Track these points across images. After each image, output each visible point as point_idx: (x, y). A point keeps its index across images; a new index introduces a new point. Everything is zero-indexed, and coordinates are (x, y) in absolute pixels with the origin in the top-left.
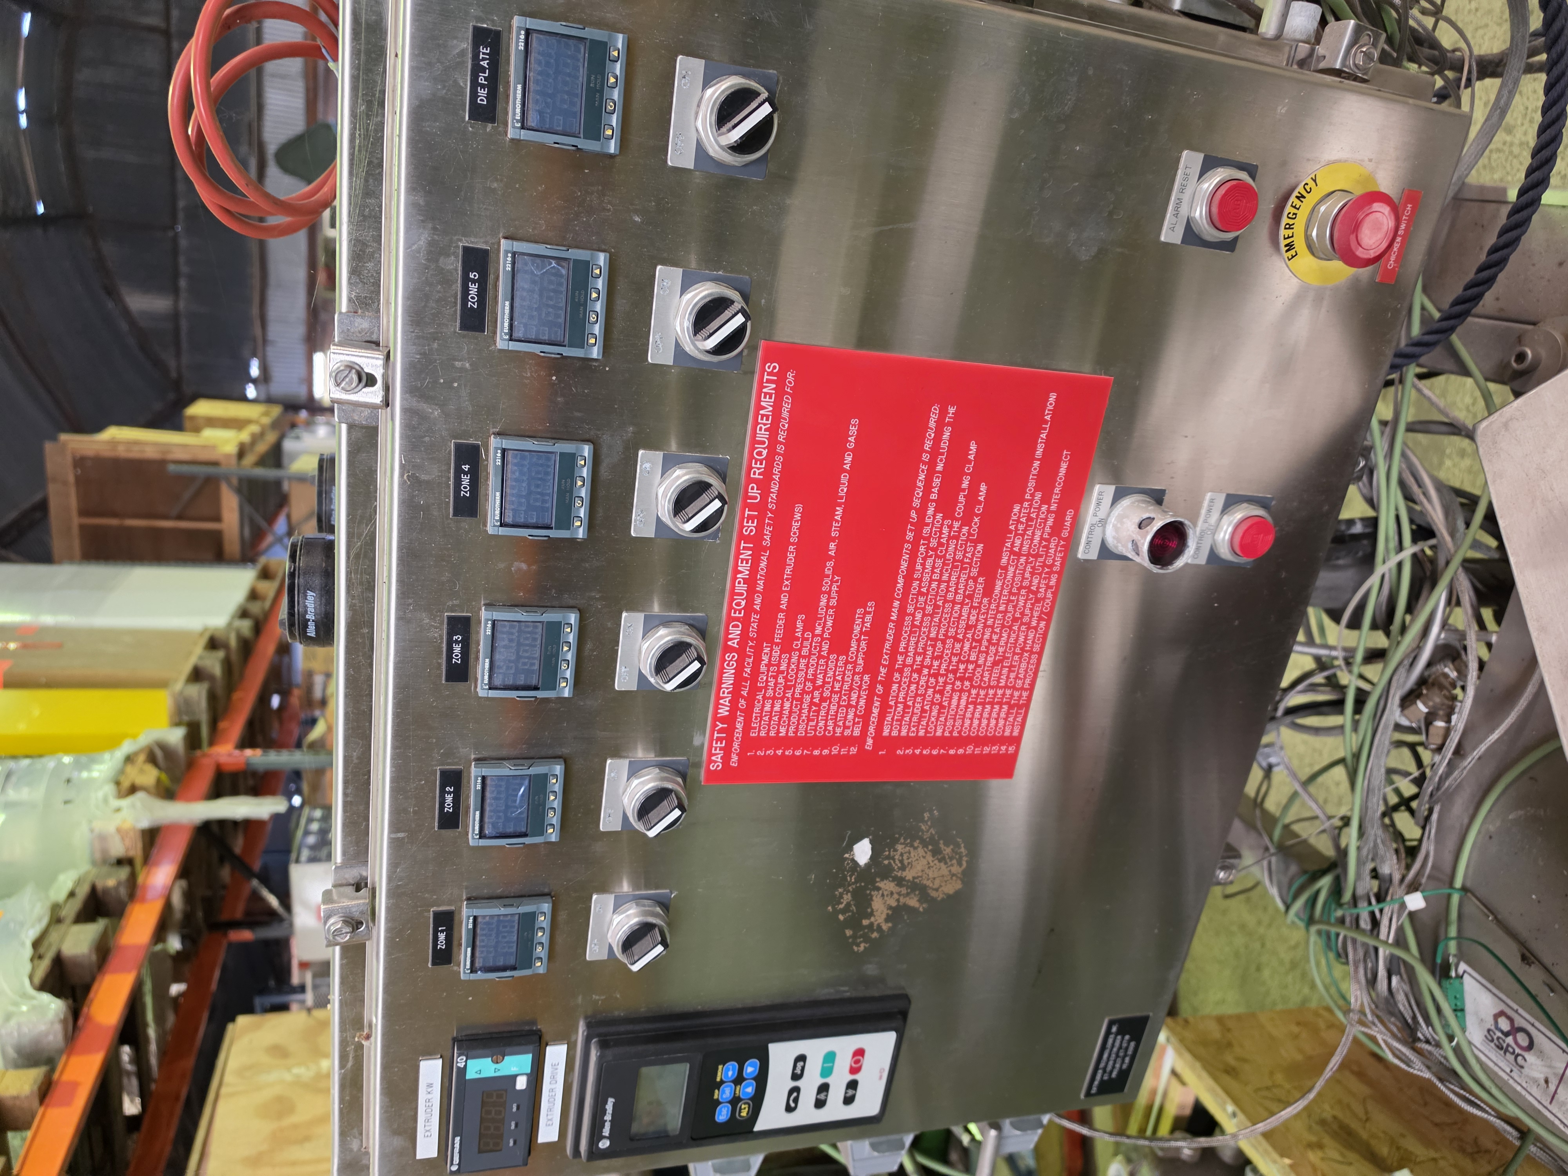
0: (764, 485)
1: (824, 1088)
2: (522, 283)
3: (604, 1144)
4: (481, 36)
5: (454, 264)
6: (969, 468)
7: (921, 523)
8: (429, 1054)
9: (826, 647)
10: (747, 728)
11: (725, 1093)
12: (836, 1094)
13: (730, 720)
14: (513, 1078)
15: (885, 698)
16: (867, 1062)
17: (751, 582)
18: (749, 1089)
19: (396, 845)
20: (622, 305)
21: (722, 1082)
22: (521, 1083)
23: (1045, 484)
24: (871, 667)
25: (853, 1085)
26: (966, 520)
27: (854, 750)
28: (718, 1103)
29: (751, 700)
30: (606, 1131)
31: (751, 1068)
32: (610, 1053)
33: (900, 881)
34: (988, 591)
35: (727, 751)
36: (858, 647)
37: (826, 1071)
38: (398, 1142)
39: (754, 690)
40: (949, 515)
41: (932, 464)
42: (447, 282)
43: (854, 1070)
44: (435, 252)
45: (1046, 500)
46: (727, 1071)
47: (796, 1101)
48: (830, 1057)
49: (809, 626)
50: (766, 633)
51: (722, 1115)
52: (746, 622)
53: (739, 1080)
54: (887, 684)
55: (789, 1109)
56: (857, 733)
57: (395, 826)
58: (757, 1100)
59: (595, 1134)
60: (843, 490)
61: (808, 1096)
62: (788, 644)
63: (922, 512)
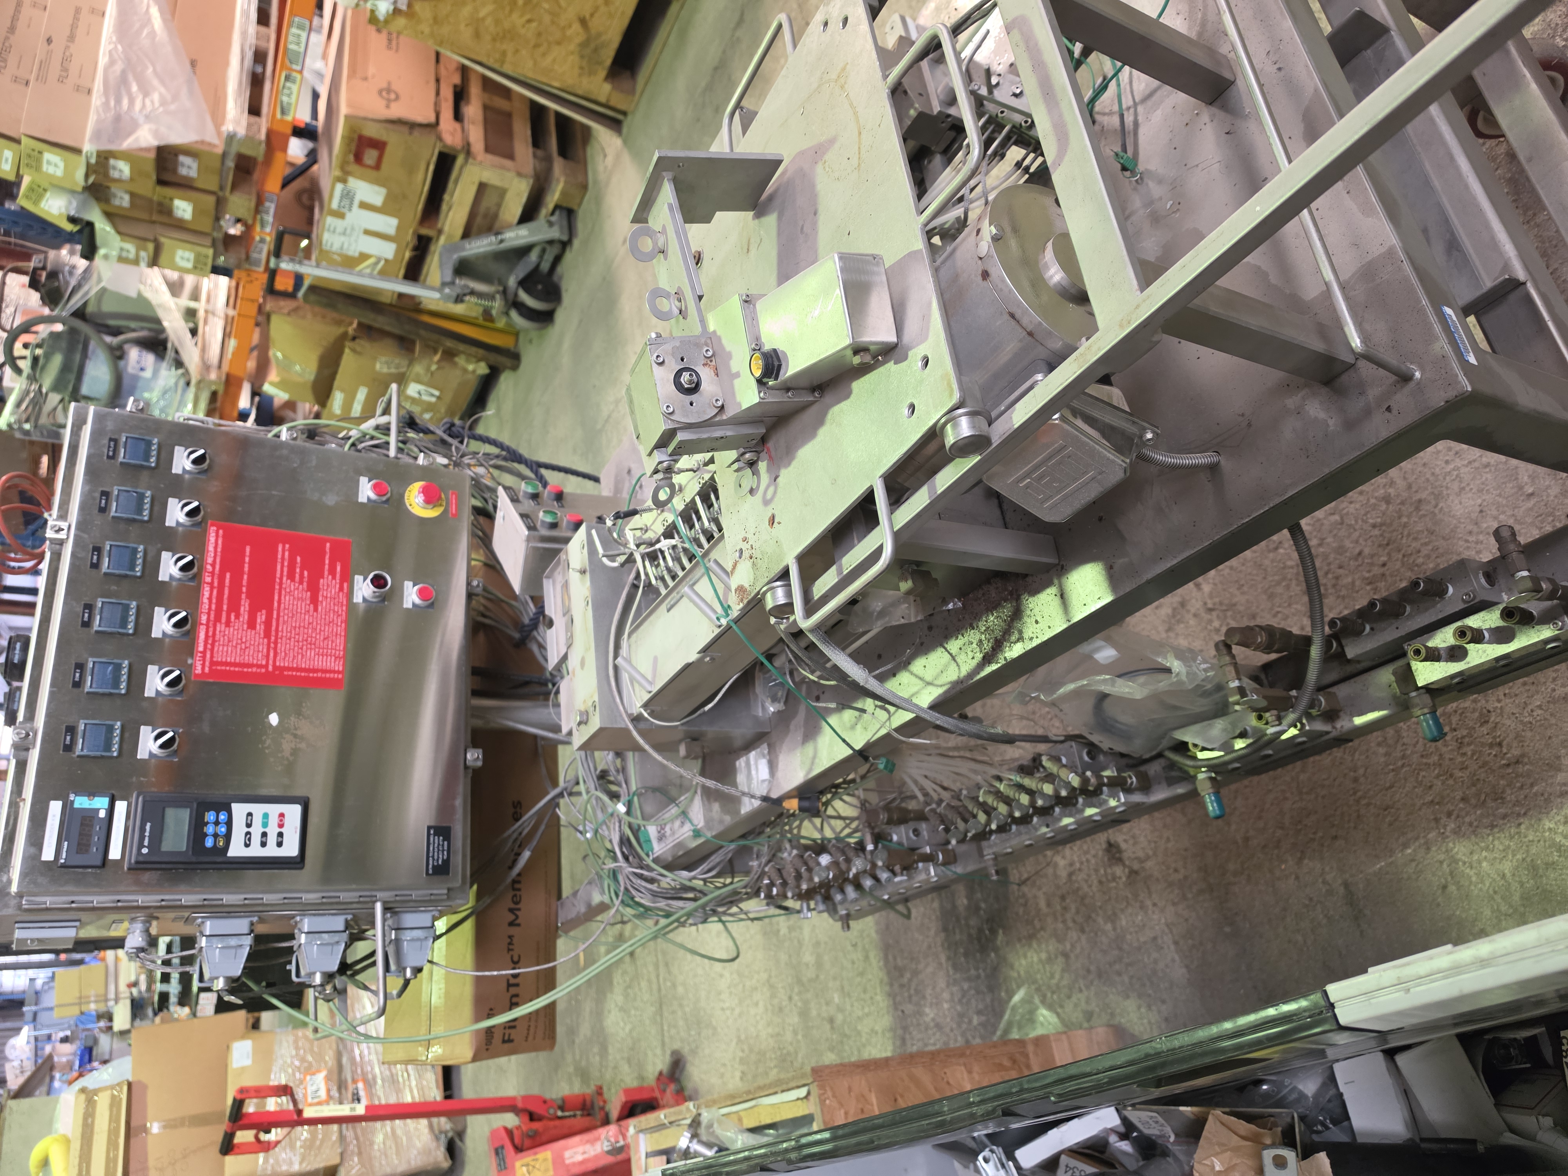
0: (213, 565)
1: (264, 835)
2: (121, 498)
3: (145, 851)
4: (111, 440)
5: (97, 495)
6: (298, 565)
7: (281, 584)
8: (56, 799)
9: (245, 626)
10: (212, 656)
11: (210, 829)
12: (272, 839)
13: (204, 653)
14: (98, 810)
15: (275, 649)
16: (287, 821)
17: (210, 599)
18: (223, 829)
19: (52, 694)
20: (156, 508)
21: (208, 823)
22: (102, 814)
23: (332, 572)
24: (267, 634)
25: (280, 835)
26: (301, 583)
27: (263, 670)
28: (206, 835)
29: (213, 645)
30: (146, 843)
31: (223, 817)
32: (148, 806)
33: (295, 736)
34: (316, 610)
35: (203, 665)
36: (260, 628)
37: (265, 825)
38: (33, 850)
39: (214, 641)
40: (293, 581)
41: (282, 564)
42: (94, 499)
43: (281, 826)
44: (91, 492)
45: (334, 578)
46: (210, 816)
47: (250, 839)
48: (266, 816)
49: (237, 617)
50: (218, 619)
51: (209, 843)
52: (209, 614)
53: (217, 823)
54: (276, 643)
55: (247, 845)
56: (264, 663)
57: (52, 685)
58: (228, 836)
59: (139, 854)
60: (246, 569)
61: (256, 839)
62: (228, 624)
63: (281, 578)
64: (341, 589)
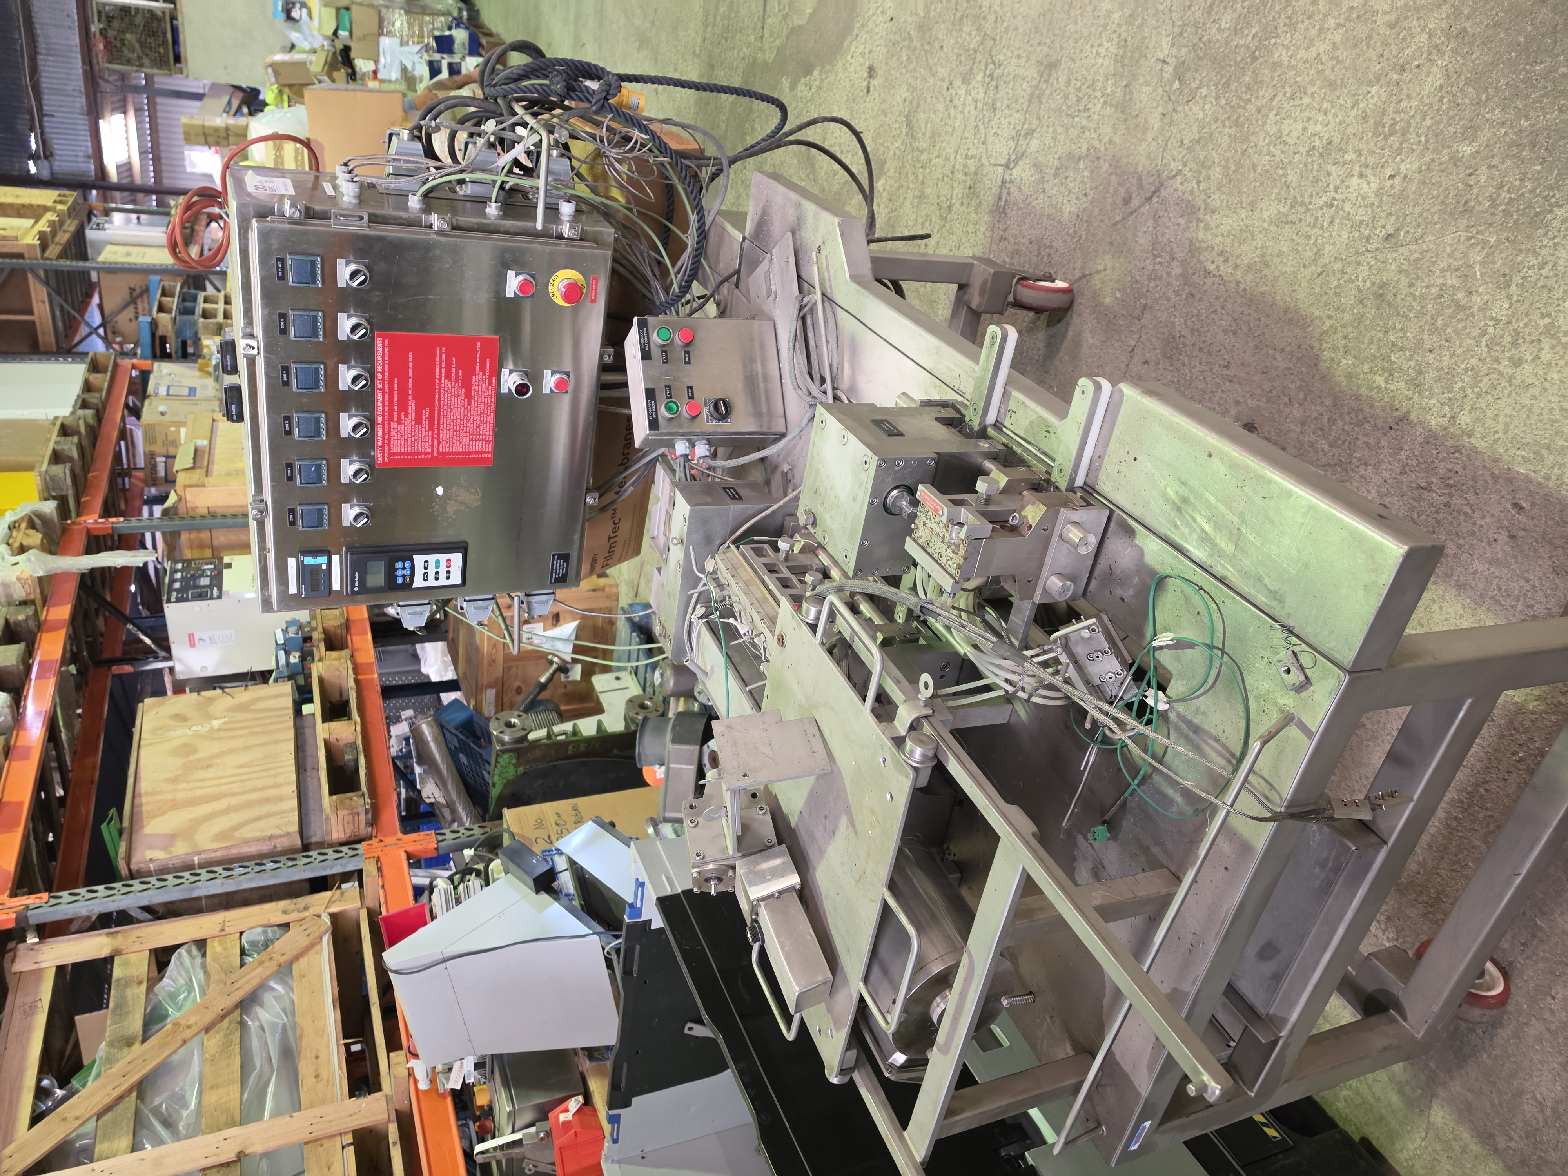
0: (383, 373)
1: (437, 573)
2: (297, 322)
3: (356, 589)
4: (278, 260)
5: (276, 317)
6: (454, 365)
7: (440, 384)
8: (291, 556)
9: (413, 423)
10: (389, 449)
11: (399, 573)
12: (443, 575)
13: (383, 447)
14: (321, 565)
15: (438, 439)
16: (452, 563)
17: (383, 403)
18: (409, 572)
19: (273, 487)
20: (328, 324)
21: (398, 569)
22: (324, 567)
23: (483, 369)
24: (431, 429)
25: (448, 572)
26: (457, 381)
27: (430, 456)
28: (397, 576)
29: (389, 440)
30: (357, 584)
31: (408, 564)
32: (355, 557)
33: (456, 501)
34: (469, 403)
35: (383, 457)
36: (425, 423)
37: (437, 567)
38: (282, 589)
39: (390, 437)
40: (450, 380)
41: (440, 365)
42: (274, 322)
43: (448, 567)
44: (270, 315)
45: (484, 374)
46: (399, 565)
47: (427, 577)
48: (438, 562)
49: (406, 416)
50: (391, 418)
51: (400, 581)
52: (383, 415)
53: (404, 568)
54: (438, 434)
55: (425, 580)
56: (430, 450)
57: (272, 481)
58: (412, 576)
59: (353, 586)
60: (411, 374)
61: (432, 576)
62: (399, 422)
63: (440, 379)
64: (490, 383)
